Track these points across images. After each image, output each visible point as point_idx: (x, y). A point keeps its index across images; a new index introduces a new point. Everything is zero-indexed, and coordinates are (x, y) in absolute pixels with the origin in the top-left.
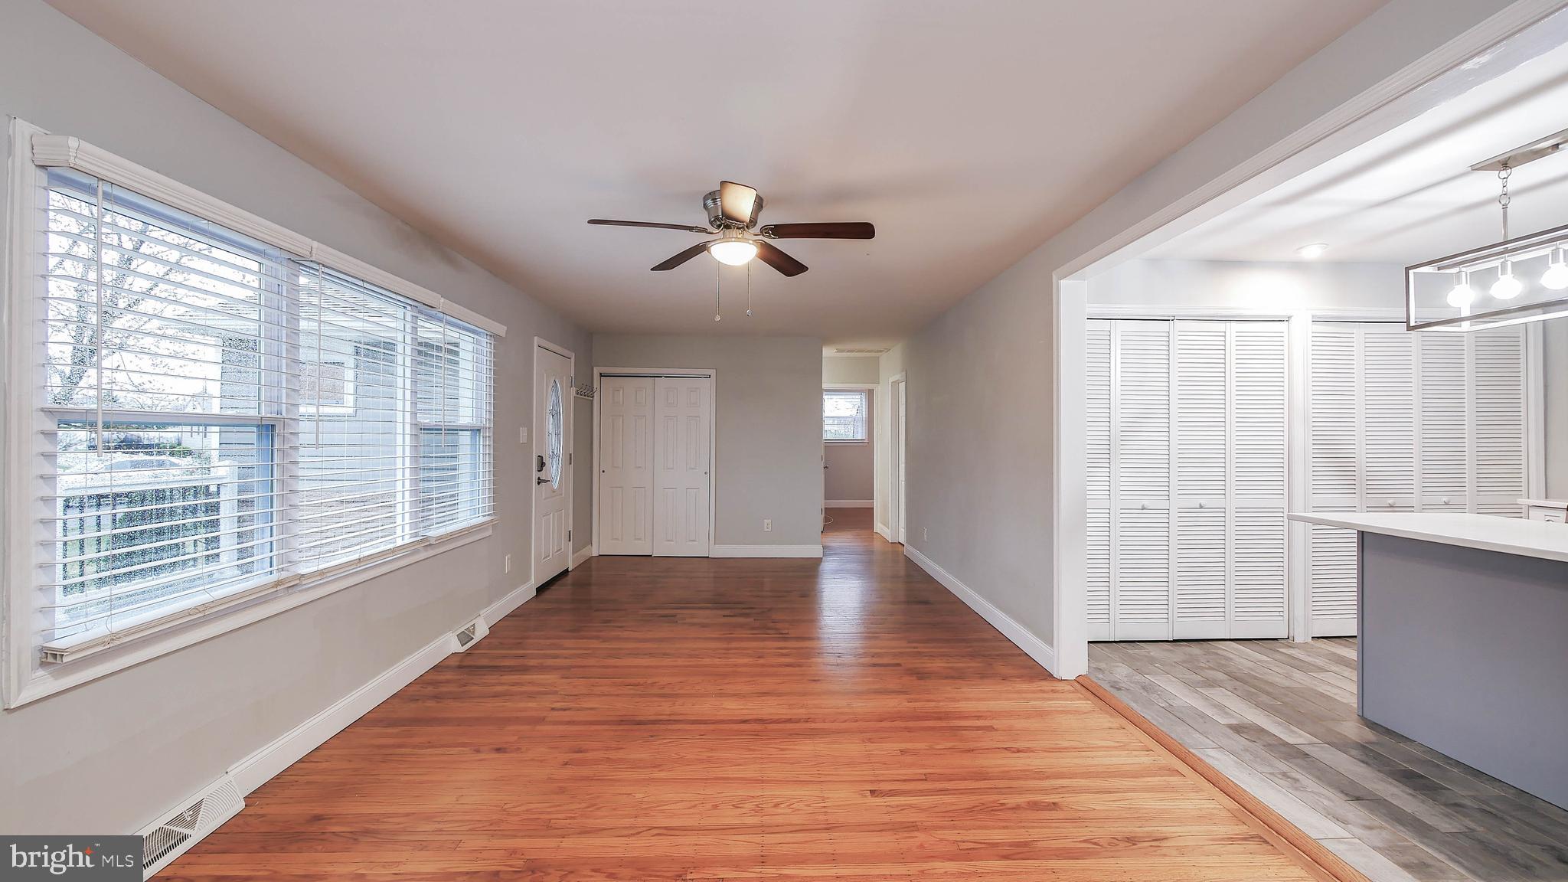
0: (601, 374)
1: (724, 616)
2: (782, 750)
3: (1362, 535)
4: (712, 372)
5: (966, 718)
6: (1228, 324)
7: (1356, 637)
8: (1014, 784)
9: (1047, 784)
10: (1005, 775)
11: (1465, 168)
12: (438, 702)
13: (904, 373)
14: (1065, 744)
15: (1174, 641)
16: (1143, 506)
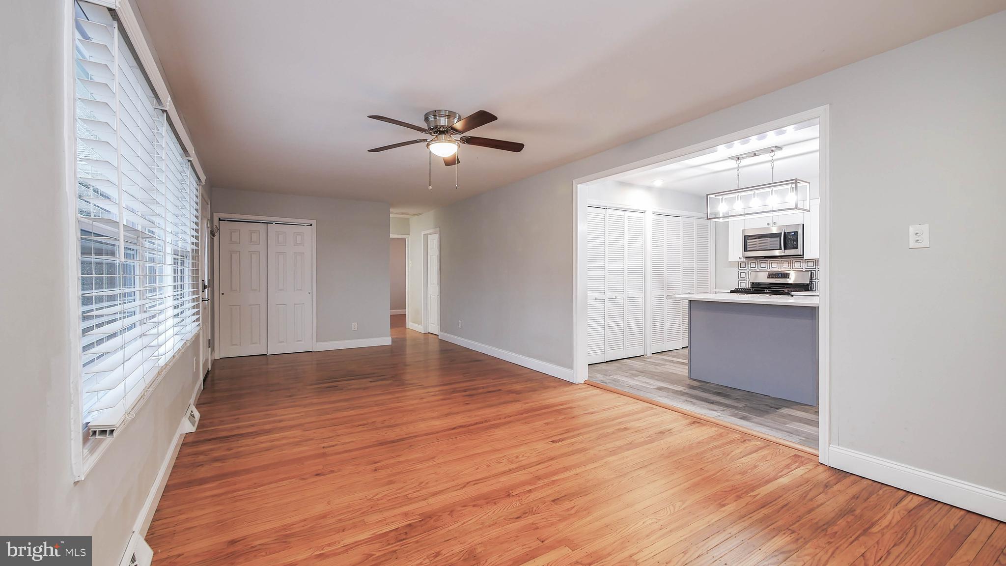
0: (219, 218)
1: (371, 382)
2: (490, 436)
3: (690, 301)
4: (314, 222)
5: (557, 405)
6: (625, 212)
7: (687, 347)
8: (603, 425)
9: (615, 422)
10: (596, 423)
11: (727, 158)
12: (224, 462)
13: (438, 229)
14: (607, 407)
15: (607, 362)
16: (596, 298)
